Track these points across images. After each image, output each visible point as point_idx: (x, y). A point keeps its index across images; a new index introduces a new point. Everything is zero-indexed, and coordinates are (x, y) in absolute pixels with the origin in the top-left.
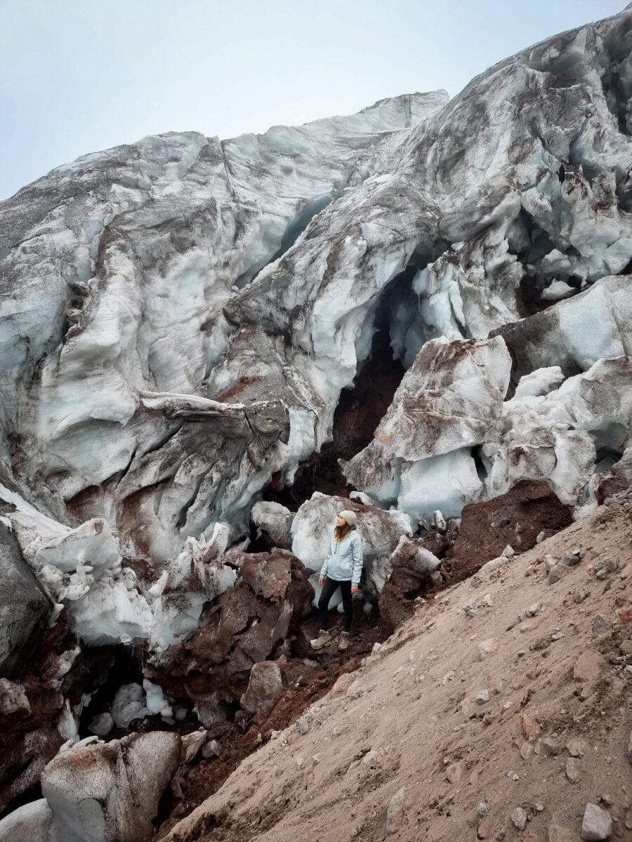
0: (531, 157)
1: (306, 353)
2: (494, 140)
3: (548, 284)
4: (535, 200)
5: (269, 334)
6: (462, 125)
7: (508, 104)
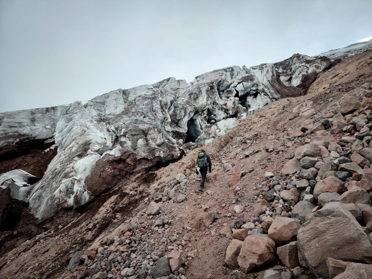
0: (209, 100)
1: (180, 127)
2: (203, 96)
3: (211, 120)
4: (210, 107)
5: (174, 123)
6: (198, 93)
7: (205, 91)
